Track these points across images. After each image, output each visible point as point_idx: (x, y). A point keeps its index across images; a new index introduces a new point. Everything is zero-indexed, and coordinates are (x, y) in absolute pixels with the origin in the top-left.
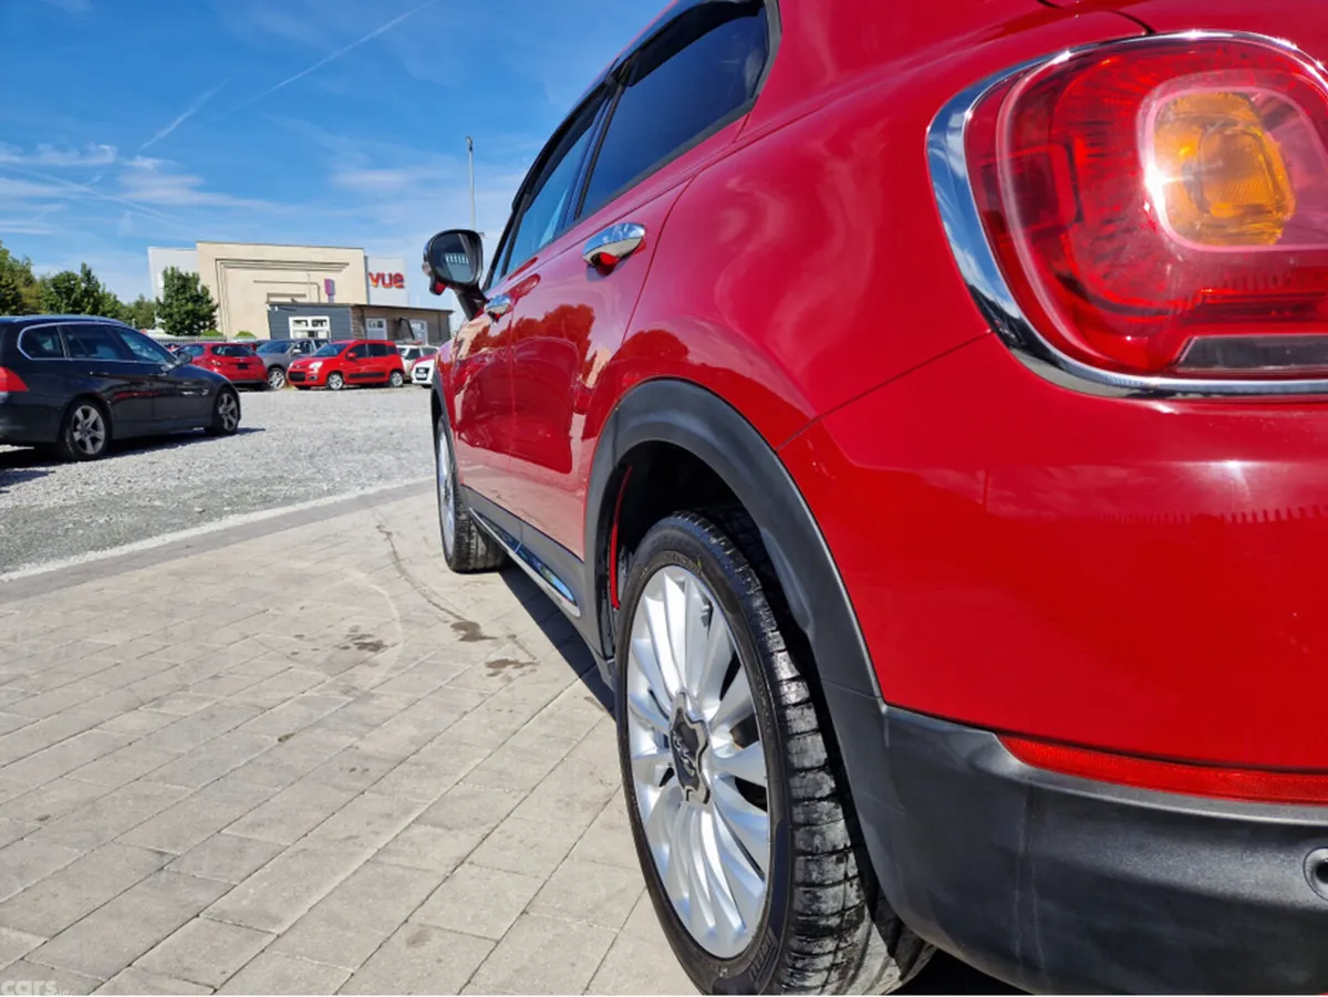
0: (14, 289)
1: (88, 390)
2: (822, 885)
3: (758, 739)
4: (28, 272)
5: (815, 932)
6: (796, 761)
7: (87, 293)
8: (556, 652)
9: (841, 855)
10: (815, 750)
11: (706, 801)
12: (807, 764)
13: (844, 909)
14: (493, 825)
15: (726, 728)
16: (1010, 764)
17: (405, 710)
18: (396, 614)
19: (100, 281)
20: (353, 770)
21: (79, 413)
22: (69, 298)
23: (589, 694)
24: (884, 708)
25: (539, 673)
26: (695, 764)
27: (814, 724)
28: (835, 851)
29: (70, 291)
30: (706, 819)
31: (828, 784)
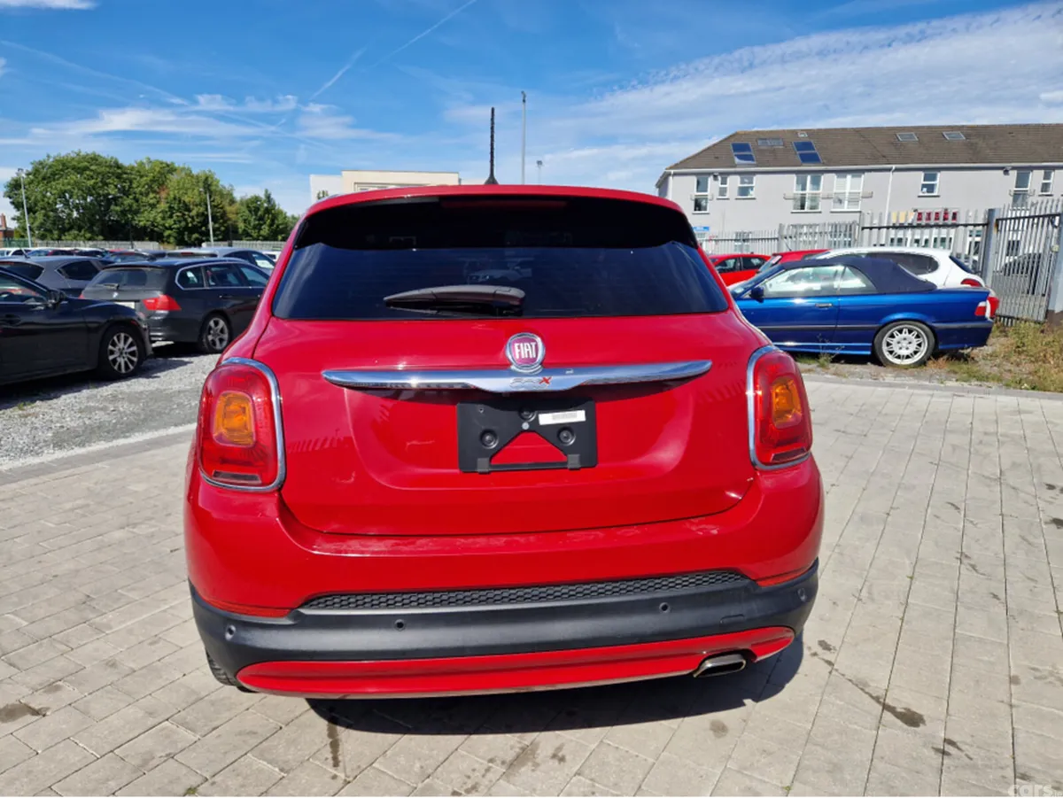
0: (222, 208)
1: (217, 308)
4: (231, 195)
7: (267, 211)
19: (277, 203)
21: (212, 323)
22: (256, 215)
29: (257, 209)
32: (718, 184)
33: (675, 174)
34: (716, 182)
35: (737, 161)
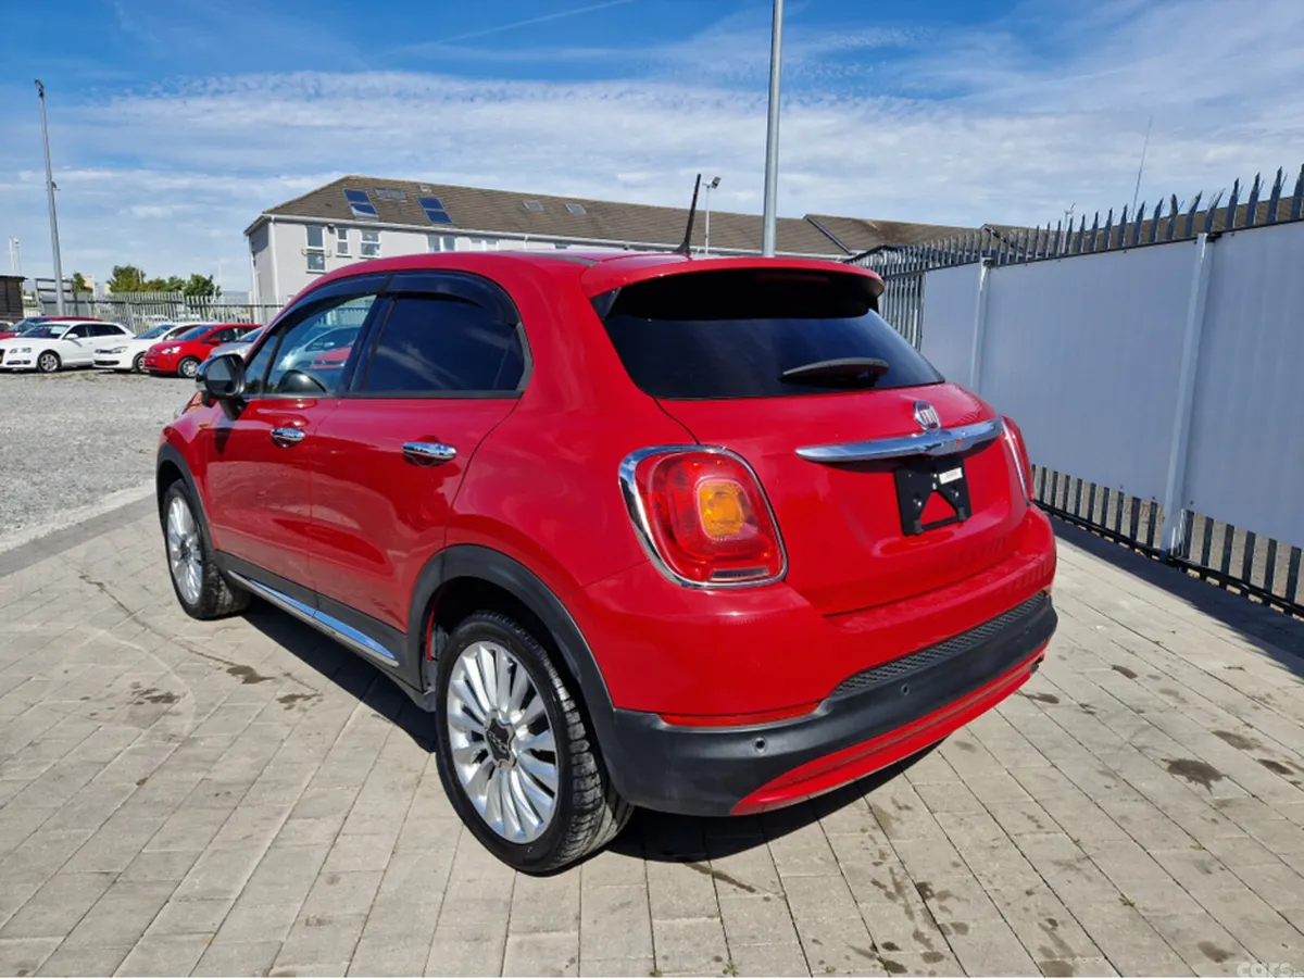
2: (586, 791)
3: (548, 728)
5: (583, 813)
6: (572, 737)
8: (332, 683)
9: (593, 775)
10: (580, 730)
11: (514, 765)
12: (577, 737)
13: (595, 799)
14: (347, 810)
15: (525, 726)
16: (663, 725)
17: (231, 745)
18: (167, 667)
20: (217, 795)
23: (374, 712)
24: (615, 710)
25: (326, 702)
26: (507, 747)
27: (579, 719)
28: (591, 774)
30: (514, 775)
31: (587, 745)
32: (336, 236)
33: (277, 221)
34: (332, 235)
35: (355, 211)
